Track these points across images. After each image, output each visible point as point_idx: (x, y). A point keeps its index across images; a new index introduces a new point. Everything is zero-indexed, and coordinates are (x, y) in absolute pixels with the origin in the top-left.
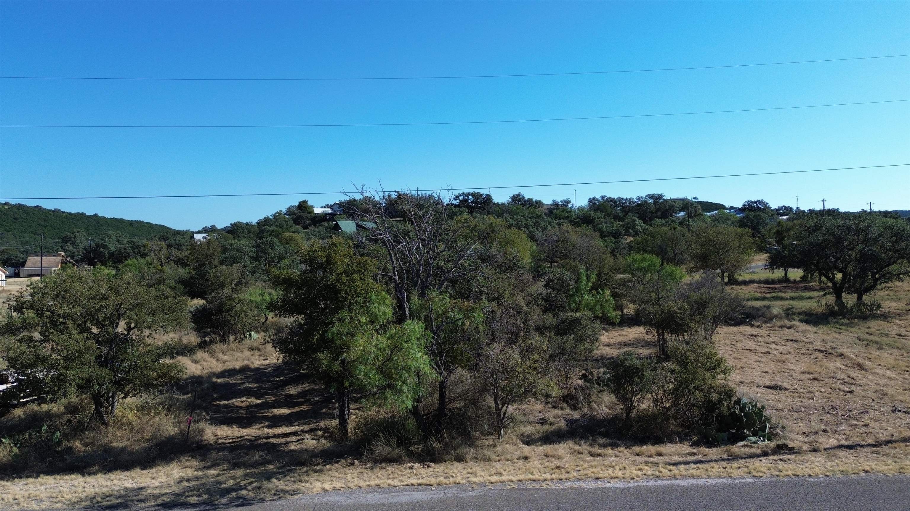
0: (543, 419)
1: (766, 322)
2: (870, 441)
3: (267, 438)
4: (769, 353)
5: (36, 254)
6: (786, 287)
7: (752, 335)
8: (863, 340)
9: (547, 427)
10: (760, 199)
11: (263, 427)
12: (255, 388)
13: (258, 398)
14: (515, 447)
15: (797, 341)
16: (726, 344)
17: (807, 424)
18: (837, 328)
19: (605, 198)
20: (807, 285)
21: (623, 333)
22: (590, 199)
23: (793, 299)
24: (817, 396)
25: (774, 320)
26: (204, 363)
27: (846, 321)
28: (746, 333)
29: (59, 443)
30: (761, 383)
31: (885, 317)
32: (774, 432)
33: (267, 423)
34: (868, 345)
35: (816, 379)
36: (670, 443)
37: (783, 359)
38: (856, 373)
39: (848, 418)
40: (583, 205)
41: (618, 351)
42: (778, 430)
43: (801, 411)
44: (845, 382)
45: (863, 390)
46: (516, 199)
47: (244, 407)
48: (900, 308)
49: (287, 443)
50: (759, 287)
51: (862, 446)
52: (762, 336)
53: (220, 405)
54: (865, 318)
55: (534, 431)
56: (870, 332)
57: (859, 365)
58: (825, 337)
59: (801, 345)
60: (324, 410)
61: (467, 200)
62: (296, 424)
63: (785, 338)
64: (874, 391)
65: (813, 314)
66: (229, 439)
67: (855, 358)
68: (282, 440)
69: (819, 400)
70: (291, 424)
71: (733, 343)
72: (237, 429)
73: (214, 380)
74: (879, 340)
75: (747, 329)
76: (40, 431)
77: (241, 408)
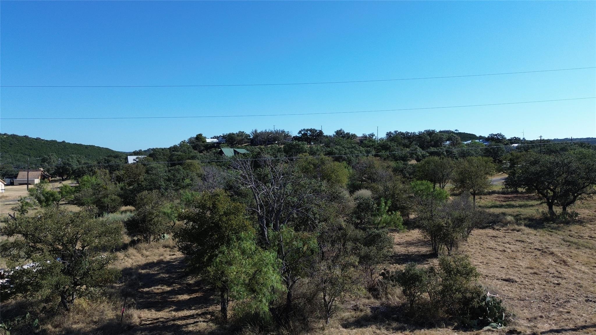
0: (356, 306)
1: (503, 226)
2: (571, 326)
3: (174, 320)
4: (505, 251)
5: (24, 169)
6: (516, 197)
7: (494, 237)
8: (566, 241)
9: (358, 313)
10: (499, 133)
11: (171, 310)
12: (166, 278)
13: (169, 286)
14: (337, 330)
15: (523, 241)
16: (476, 243)
17: (529, 310)
18: (550, 231)
19: (397, 133)
20: (530, 195)
21: (409, 234)
22: (387, 133)
23: (520, 206)
24: (536, 287)
25: (508, 225)
26: (134, 257)
27: (555, 225)
28: (489, 235)
29: (37, 327)
30: (499, 277)
31: (581, 222)
32: (508, 320)
33: (174, 307)
34: (570, 245)
35: (535, 273)
36: (439, 327)
37: (514, 256)
38: (562, 269)
39: (556, 306)
40: (383, 137)
41: (406, 249)
42: (510, 318)
43: (526, 300)
44: (555, 276)
45: (566, 283)
46: (339, 133)
47: (159, 294)
48: (591, 214)
49: (187, 325)
50: (498, 197)
51: (566, 330)
52: (500, 238)
53: (143, 291)
54: (567, 223)
55: (350, 316)
56: (571, 235)
57: (564, 261)
58: (541, 238)
59: (526, 245)
60: (212, 297)
61: (307, 134)
62: (193, 308)
63: (515, 239)
64: (573, 283)
65: (533, 219)
66: (149, 321)
67: (561, 256)
68: (183, 322)
69: (538, 292)
70: (190, 309)
71: (481, 243)
72: (155, 312)
73: (140, 271)
74: (577, 241)
75: (490, 232)
76: (24, 318)
77: (157, 294)
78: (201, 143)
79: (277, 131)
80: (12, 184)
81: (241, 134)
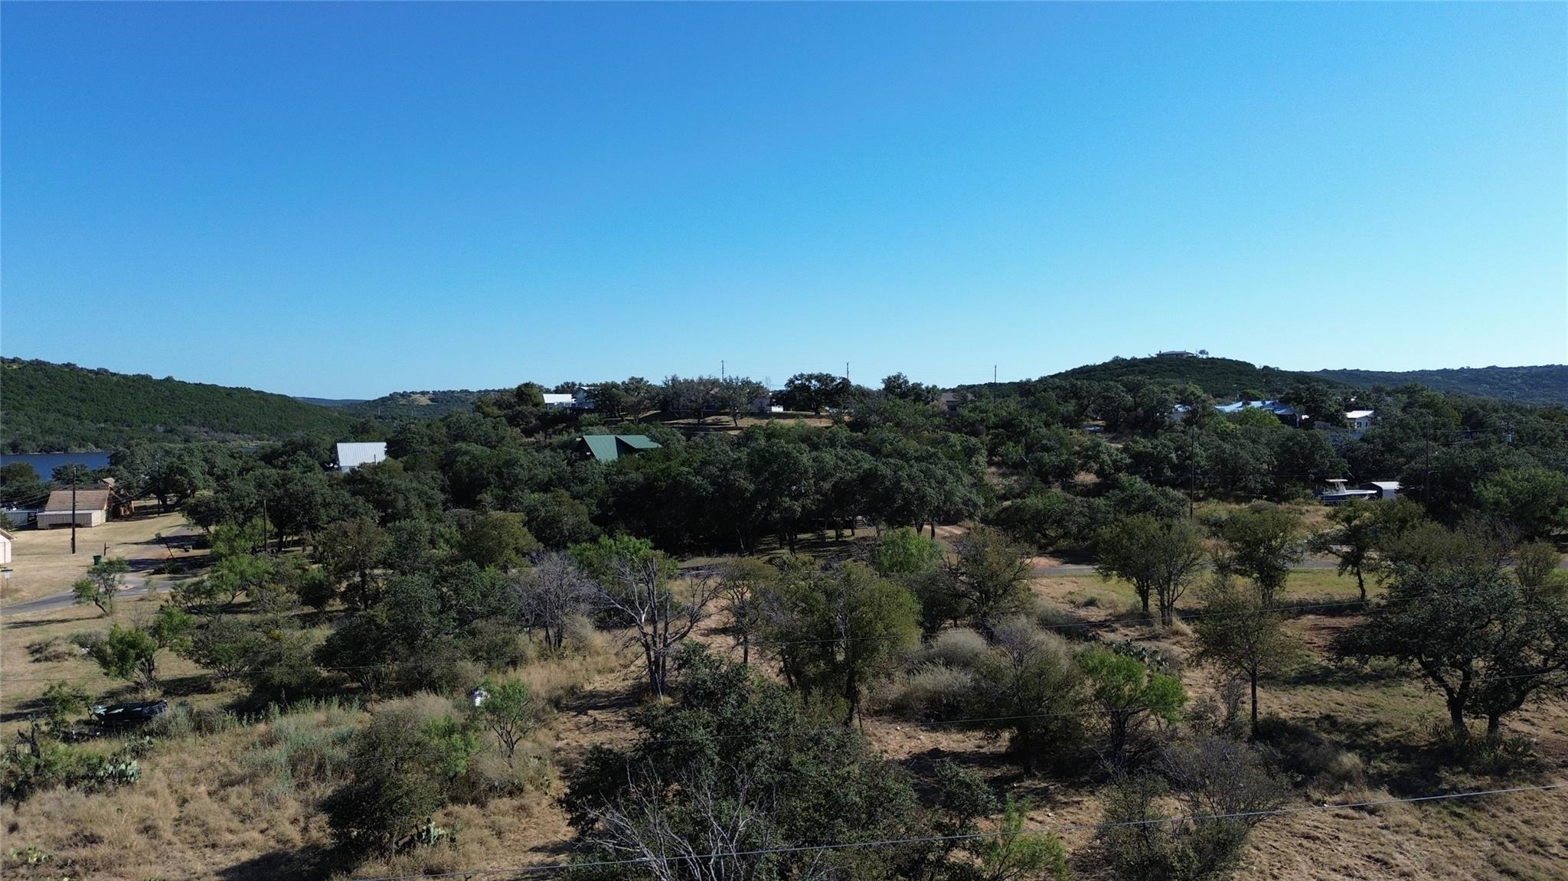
1: (1331, 790)
5: (65, 485)
7: (1307, 837)
15: (1386, 863)
18: (1455, 813)
25: (1346, 786)
28: (1296, 826)
31: (1537, 767)
46: (894, 385)
50: (1316, 629)
52: (1324, 841)
54: (1501, 773)
58: (1435, 851)
61: (808, 387)
63: (1365, 851)
65: (1412, 748)
75: (1298, 812)
78: (531, 408)
79: (731, 380)
80: (32, 525)
81: (636, 385)
